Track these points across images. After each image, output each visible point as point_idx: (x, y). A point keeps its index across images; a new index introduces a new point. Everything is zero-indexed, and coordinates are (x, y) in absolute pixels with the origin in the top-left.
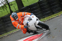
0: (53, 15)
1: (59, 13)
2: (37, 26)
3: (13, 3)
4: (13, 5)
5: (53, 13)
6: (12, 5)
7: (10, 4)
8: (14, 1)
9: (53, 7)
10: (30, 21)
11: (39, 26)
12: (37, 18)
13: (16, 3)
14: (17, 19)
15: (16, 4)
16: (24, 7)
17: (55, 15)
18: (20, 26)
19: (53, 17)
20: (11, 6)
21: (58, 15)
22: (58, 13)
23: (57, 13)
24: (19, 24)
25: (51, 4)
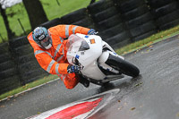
0: (131, 46)
1: (149, 39)
2: (106, 67)
3: (16, 11)
4: (15, 16)
5: (132, 40)
6: (12, 15)
7: (8, 12)
8: (20, 4)
9: (130, 21)
10: (83, 53)
11: (110, 69)
12: (104, 43)
13: (24, 8)
14: (47, 48)
15: (25, 12)
16: (47, 20)
17: (136, 43)
18: (58, 67)
19: (131, 51)
20: (9, 19)
21: (146, 45)
22: (145, 40)
23: (142, 39)
24: (53, 61)
25: (127, 14)
